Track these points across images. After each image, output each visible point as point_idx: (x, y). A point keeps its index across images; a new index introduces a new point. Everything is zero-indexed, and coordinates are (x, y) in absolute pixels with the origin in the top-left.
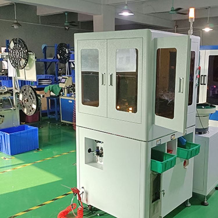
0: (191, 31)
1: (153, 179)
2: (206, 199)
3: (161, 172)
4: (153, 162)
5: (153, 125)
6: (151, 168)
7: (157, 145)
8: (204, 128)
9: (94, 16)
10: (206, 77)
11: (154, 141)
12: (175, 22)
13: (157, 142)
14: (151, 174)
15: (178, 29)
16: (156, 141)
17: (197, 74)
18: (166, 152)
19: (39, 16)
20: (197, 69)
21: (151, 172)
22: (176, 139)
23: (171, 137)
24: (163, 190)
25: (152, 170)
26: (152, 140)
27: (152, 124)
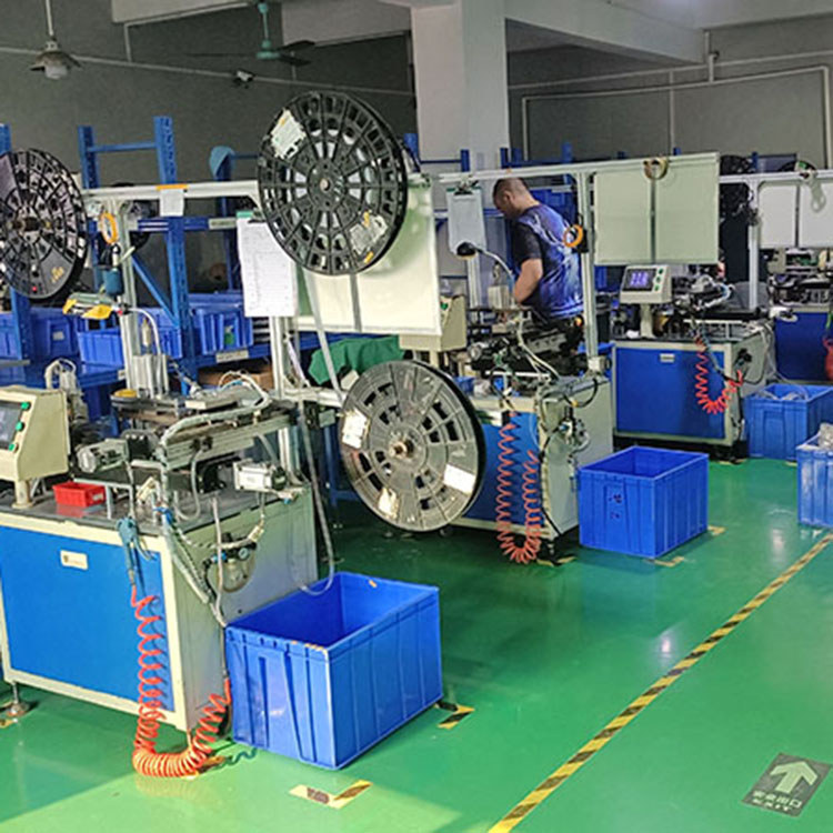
9: (414, 12)
12: (707, 34)
15: (723, 64)
19: (122, 24)
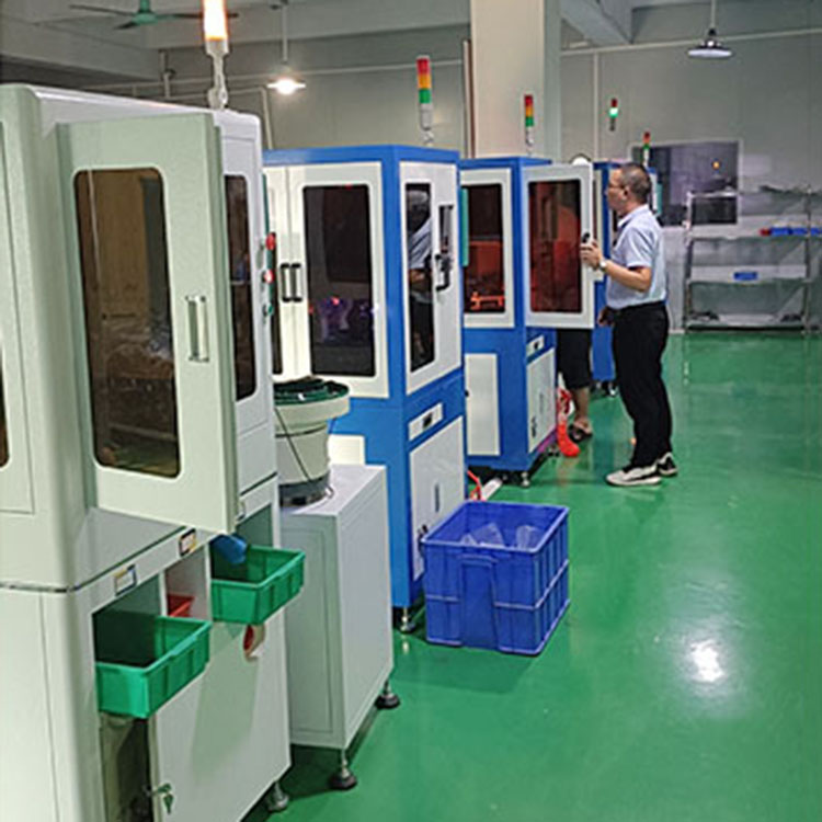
0: (220, 94)
1: (113, 747)
2: (345, 763)
3: (147, 710)
4: (105, 675)
5: (92, 509)
6: (100, 701)
7: (118, 594)
8: (312, 477)
10: (298, 271)
11: (103, 578)
13: (119, 581)
14: (101, 730)
16: (112, 580)
17: (265, 267)
18: (164, 613)
20: (262, 248)
21: (102, 719)
22: (202, 548)
23: (180, 544)
24: (162, 784)
25: (104, 707)
26: (93, 576)
27: (86, 506)
